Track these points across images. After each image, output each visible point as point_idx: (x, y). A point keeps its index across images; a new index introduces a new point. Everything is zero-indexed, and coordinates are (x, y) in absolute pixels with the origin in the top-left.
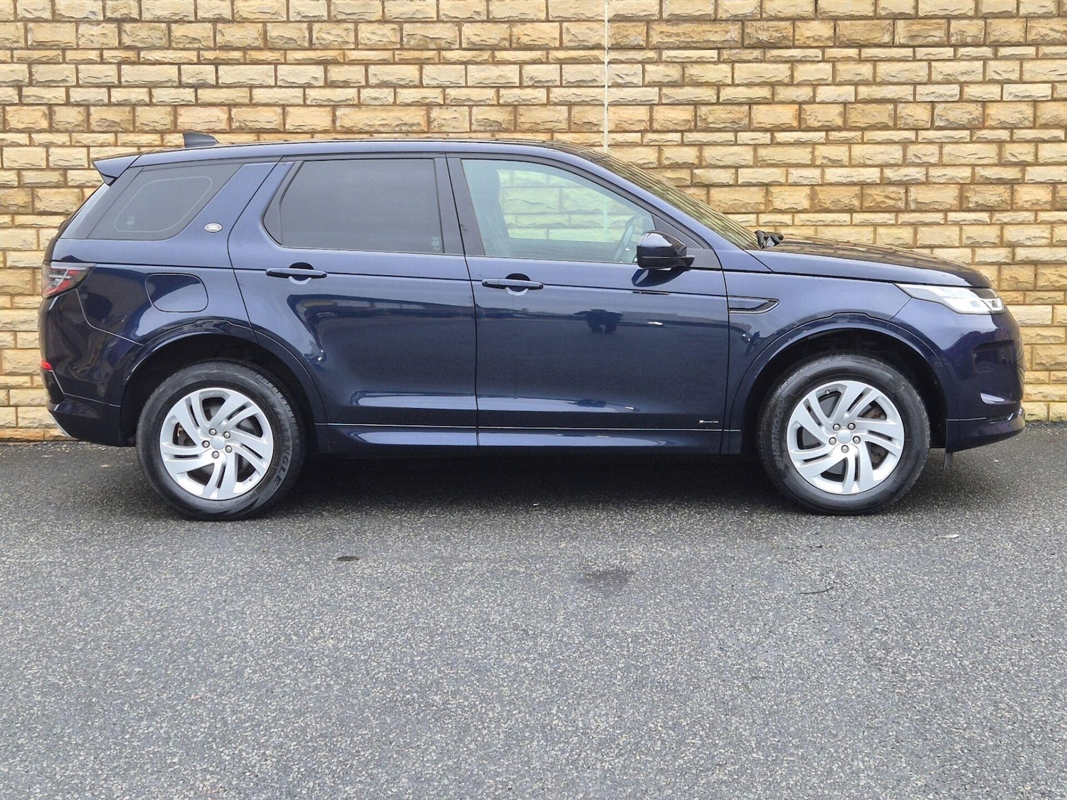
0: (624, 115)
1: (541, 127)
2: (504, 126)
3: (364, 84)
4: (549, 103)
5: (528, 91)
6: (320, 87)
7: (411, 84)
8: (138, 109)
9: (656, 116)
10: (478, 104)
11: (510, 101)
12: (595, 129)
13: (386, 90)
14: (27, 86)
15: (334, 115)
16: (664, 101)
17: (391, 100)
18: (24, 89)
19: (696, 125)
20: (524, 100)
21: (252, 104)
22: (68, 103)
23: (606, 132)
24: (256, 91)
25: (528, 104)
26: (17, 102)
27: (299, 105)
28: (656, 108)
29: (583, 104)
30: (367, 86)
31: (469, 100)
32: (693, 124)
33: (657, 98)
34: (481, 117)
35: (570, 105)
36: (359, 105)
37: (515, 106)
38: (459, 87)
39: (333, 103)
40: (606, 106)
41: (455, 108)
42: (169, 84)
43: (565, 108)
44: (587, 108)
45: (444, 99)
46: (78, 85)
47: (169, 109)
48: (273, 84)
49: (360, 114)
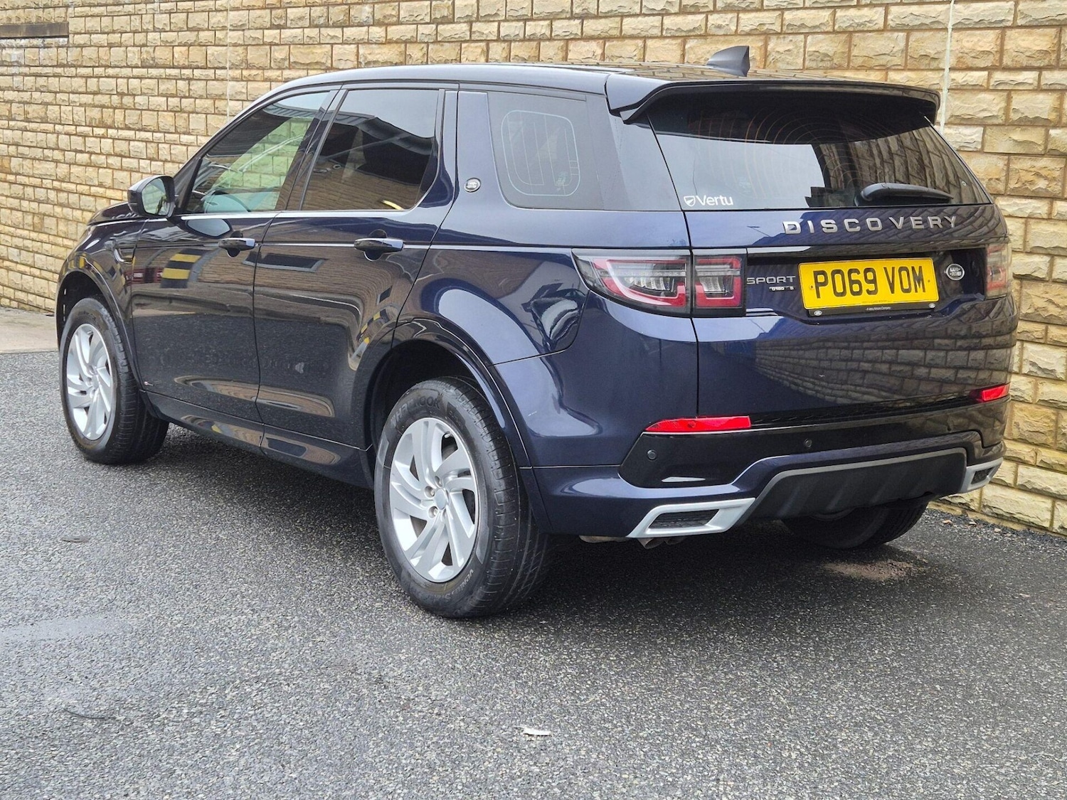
0: (966, 45)
1: (874, 63)
2: (835, 61)
3: (711, 8)
4: (885, 29)
5: (865, 11)
6: (675, 14)
7: (751, 6)
8: (542, 44)
9: (1009, 45)
10: (814, 31)
11: (844, 25)
12: (934, 65)
13: (730, 16)
14: (476, 22)
15: (684, 49)
16: (1020, 22)
17: (733, 28)
18: (474, 24)
19: (1058, 58)
20: (858, 25)
21: (622, 37)
22: (498, 40)
23: (947, 70)
24: (626, 20)
25: (862, 30)
26: (468, 38)
27: (657, 37)
28: (1009, 33)
29: (921, 28)
30: (715, 11)
31: (803, 26)
32: (1054, 56)
33: (1011, 18)
34: (813, 49)
35: (908, 30)
36: (705, 36)
37: (851, 33)
38: (798, 9)
39: (684, 34)
40: (950, 30)
41: (791, 37)
42: (564, 16)
43: (902, 35)
44: (928, 34)
45: (782, 26)
46: (506, 20)
47: (562, 43)
48: (638, 12)
49: (705, 46)
